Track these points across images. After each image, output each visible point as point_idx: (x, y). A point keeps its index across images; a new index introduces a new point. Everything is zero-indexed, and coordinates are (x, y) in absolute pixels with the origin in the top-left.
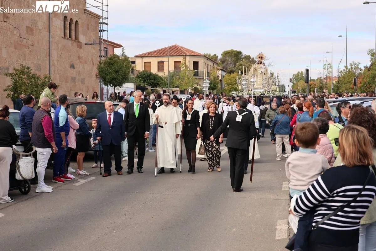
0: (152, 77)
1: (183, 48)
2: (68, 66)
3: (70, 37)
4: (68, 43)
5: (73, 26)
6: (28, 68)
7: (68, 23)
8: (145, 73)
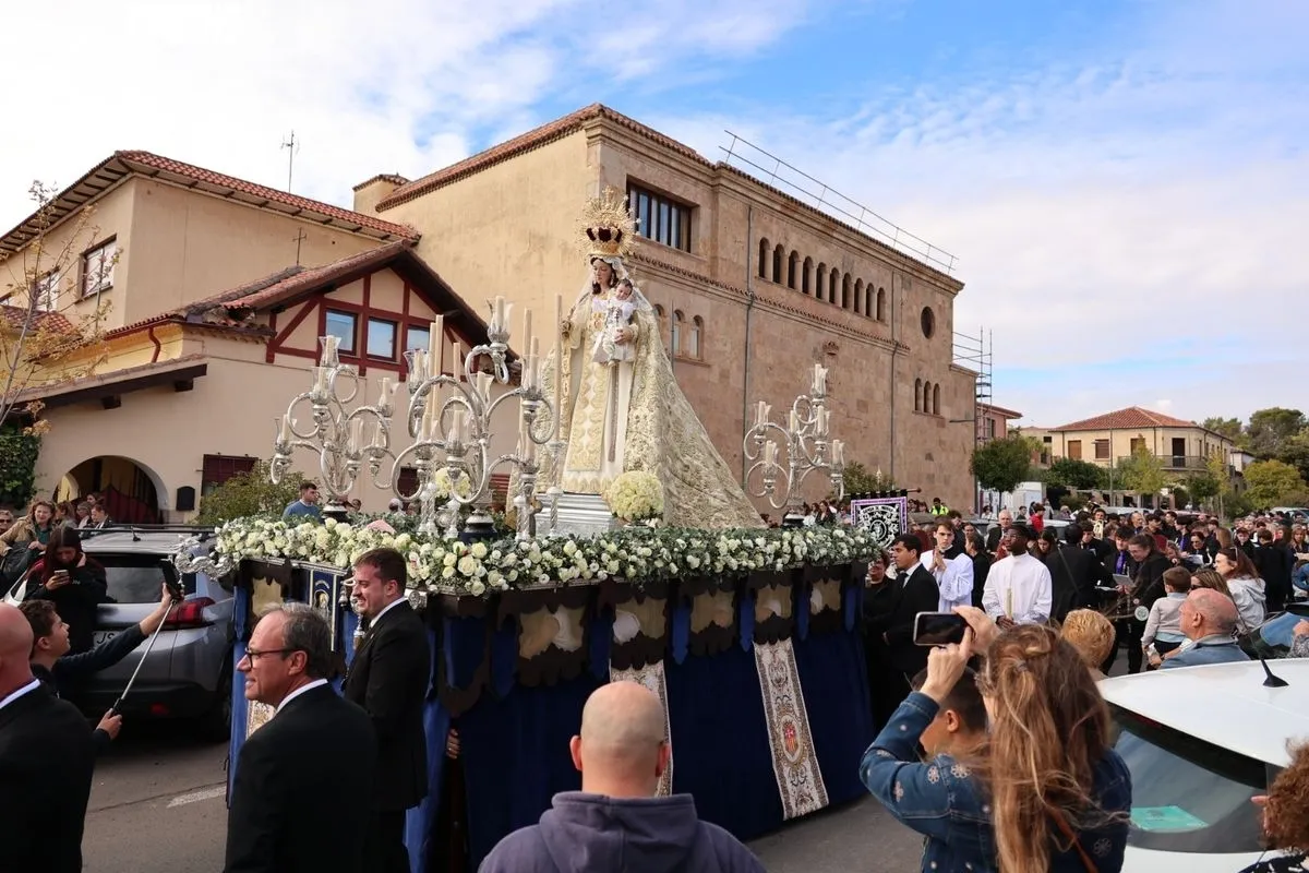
0: (1082, 468)
1: (1150, 413)
2: (921, 457)
3: (926, 409)
4: (923, 420)
5: (931, 393)
6: (860, 466)
7: (922, 389)
8: (1068, 462)
